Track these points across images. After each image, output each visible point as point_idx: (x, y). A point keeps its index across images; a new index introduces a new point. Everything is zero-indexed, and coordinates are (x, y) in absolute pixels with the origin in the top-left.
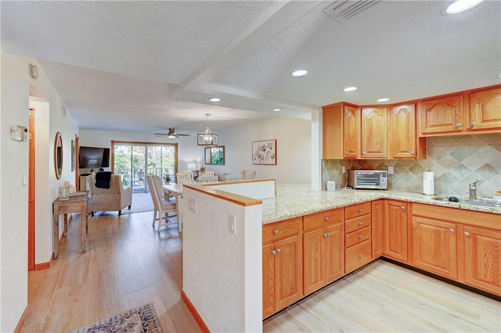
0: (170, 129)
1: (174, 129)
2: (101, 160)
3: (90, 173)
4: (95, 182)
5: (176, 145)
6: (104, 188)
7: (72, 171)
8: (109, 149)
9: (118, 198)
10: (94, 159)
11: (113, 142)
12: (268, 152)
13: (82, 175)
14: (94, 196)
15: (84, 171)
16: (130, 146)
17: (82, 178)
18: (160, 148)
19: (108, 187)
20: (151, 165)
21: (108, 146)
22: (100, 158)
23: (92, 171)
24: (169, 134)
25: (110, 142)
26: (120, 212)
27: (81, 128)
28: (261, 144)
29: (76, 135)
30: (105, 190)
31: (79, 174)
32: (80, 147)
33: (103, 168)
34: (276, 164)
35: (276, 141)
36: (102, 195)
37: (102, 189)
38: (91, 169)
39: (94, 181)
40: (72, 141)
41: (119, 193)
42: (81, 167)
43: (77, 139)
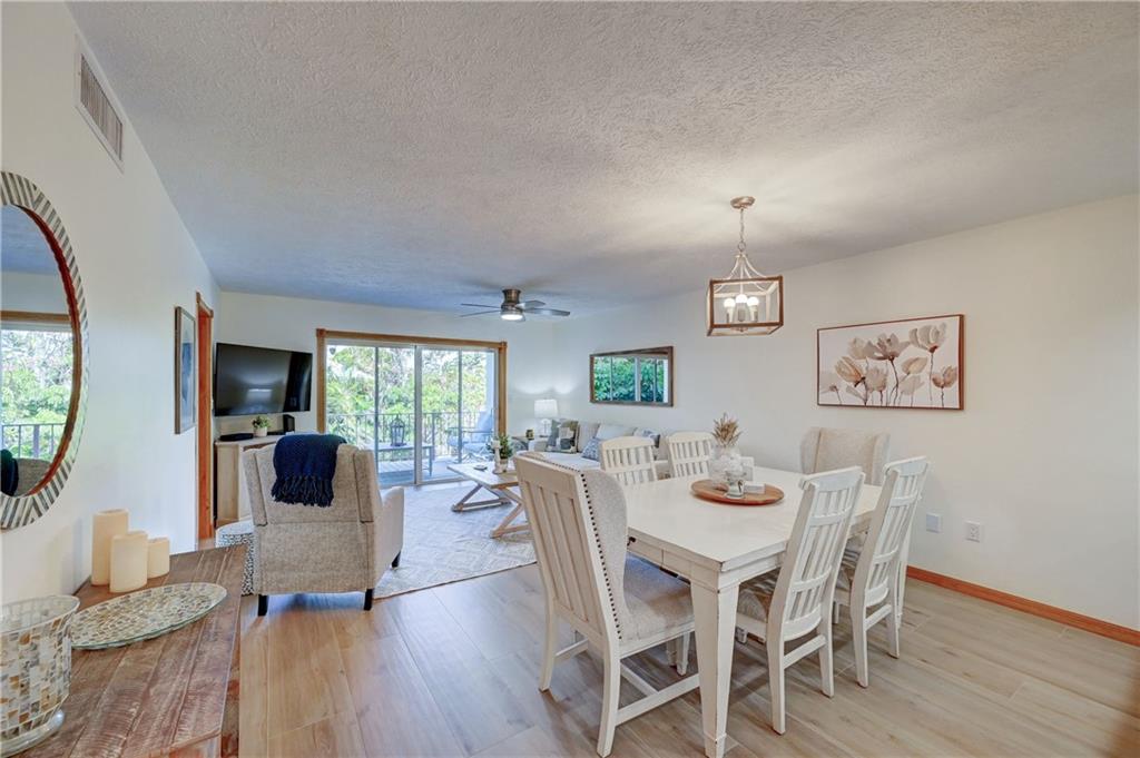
0: (507, 292)
1: (519, 292)
2: (284, 389)
3: (251, 431)
4: (273, 477)
5: (501, 348)
6: (309, 501)
7: (177, 431)
8: (310, 355)
9: (363, 541)
10: (262, 385)
11: (321, 333)
12: (910, 363)
13: (224, 438)
14: (269, 532)
15: (230, 424)
16: (374, 349)
17: (226, 449)
18: (454, 355)
19: (325, 498)
20: (398, 401)
21: (308, 345)
22: (280, 383)
23: (258, 423)
24: (504, 309)
25: (314, 334)
26: (369, 594)
27: (222, 285)
28: (872, 336)
29: (198, 295)
30: (314, 510)
31: (213, 434)
32: (218, 344)
33: (291, 414)
34: (961, 408)
35: (962, 317)
36: (299, 527)
37: (300, 505)
38: (254, 418)
39: (270, 477)
40: (178, 311)
41: (367, 521)
42: (219, 412)
43: (204, 318)
